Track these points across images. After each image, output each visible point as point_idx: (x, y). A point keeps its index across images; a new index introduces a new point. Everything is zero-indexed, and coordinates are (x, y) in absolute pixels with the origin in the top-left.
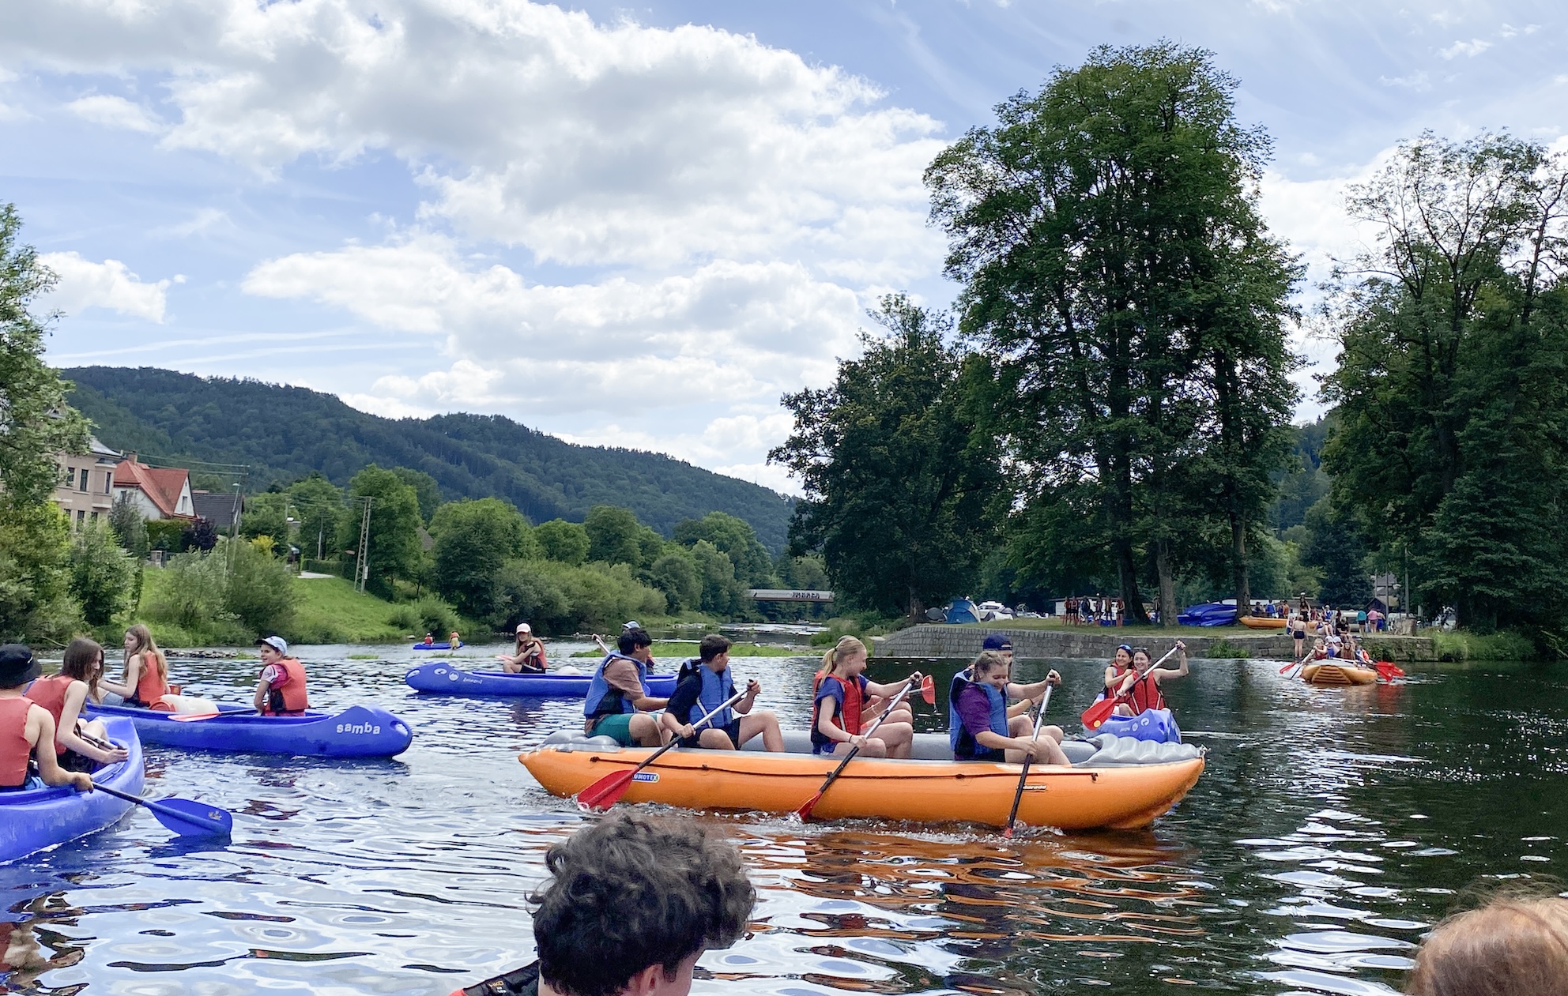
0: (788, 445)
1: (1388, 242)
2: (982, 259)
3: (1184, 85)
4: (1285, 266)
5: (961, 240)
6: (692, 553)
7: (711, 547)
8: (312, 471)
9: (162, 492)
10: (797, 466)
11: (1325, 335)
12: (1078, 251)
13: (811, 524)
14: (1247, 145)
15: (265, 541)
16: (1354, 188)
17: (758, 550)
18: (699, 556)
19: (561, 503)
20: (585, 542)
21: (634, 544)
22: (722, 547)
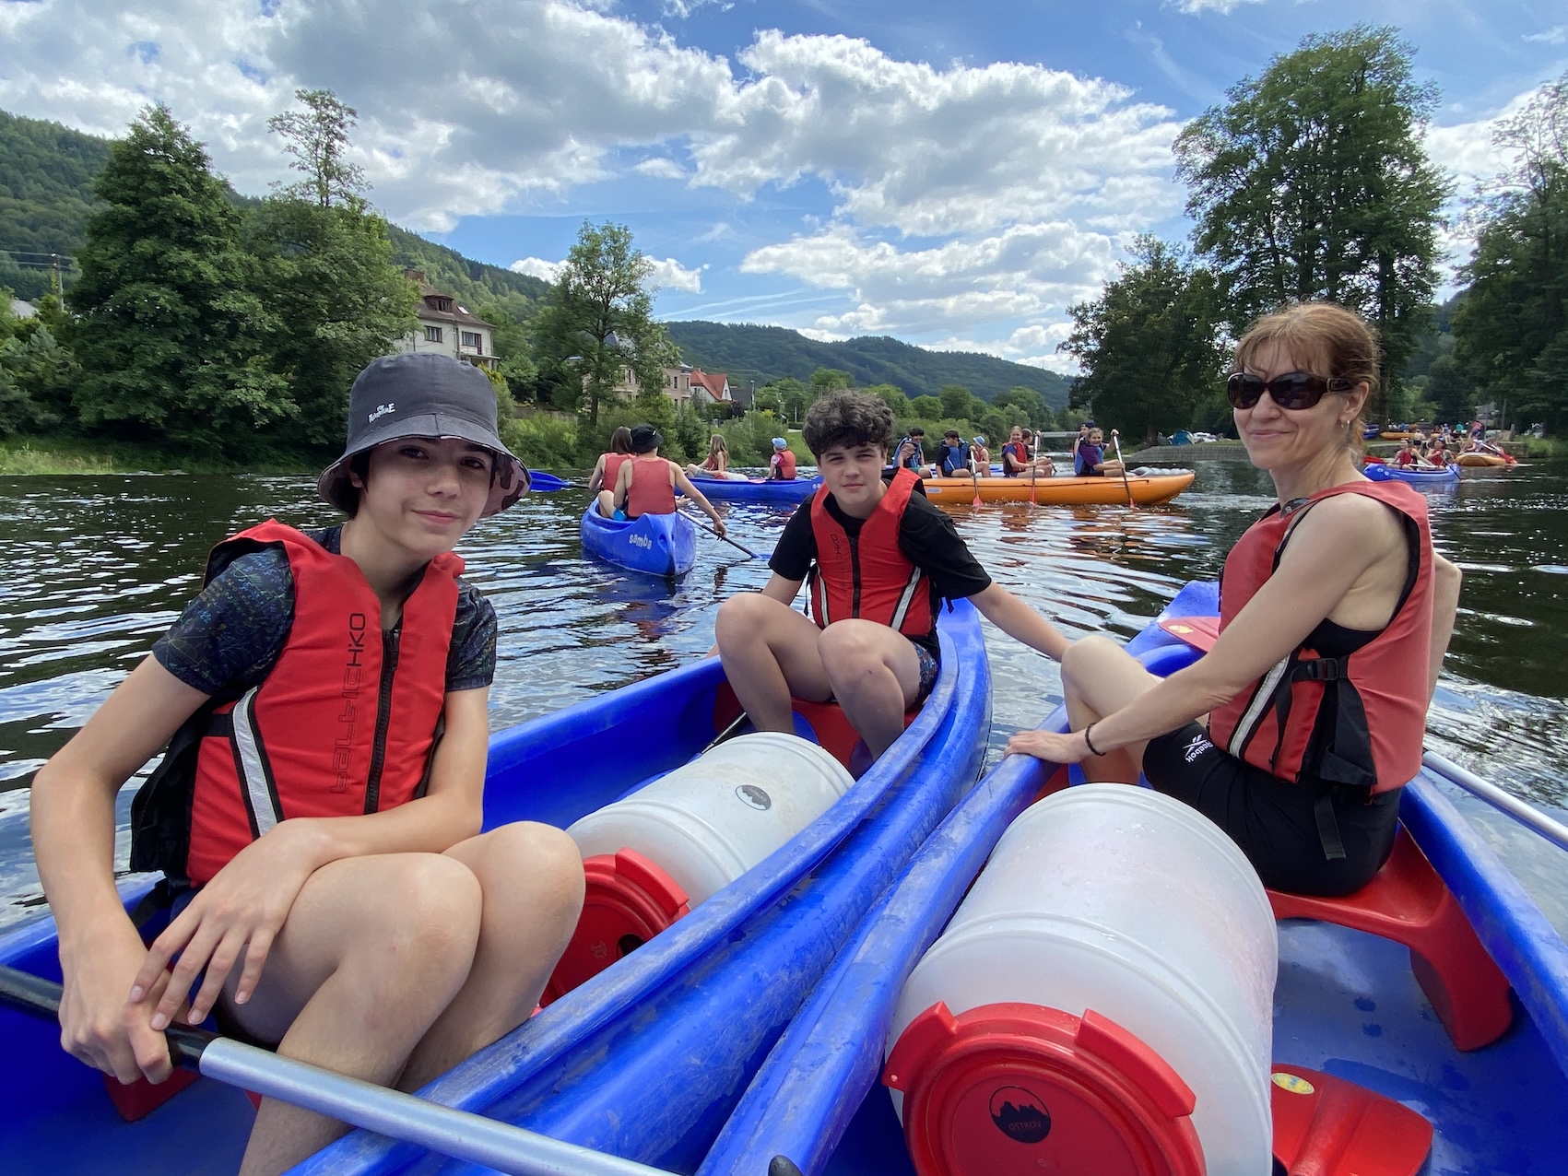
0: (1071, 340)
1: (1524, 163)
2: (1212, 202)
3: (1373, 57)
4: (1440, 187)
5: (1198, 189)
6: (1004, 412)
7: (1016, 408)
8: (786, 374)
9: (715, 388)
10: (1076, 352)
11: (1465, 236)
12: (1282, 189)
13: (1084, 389)
14: (1419, 98)
15: (769, 412)
16: (1501, 124)
17: (1045, 408)
18: (1008, 414)
19: (924, 386)
20: (941, 408)
21: (969, 408)
22: (1022, 408)
